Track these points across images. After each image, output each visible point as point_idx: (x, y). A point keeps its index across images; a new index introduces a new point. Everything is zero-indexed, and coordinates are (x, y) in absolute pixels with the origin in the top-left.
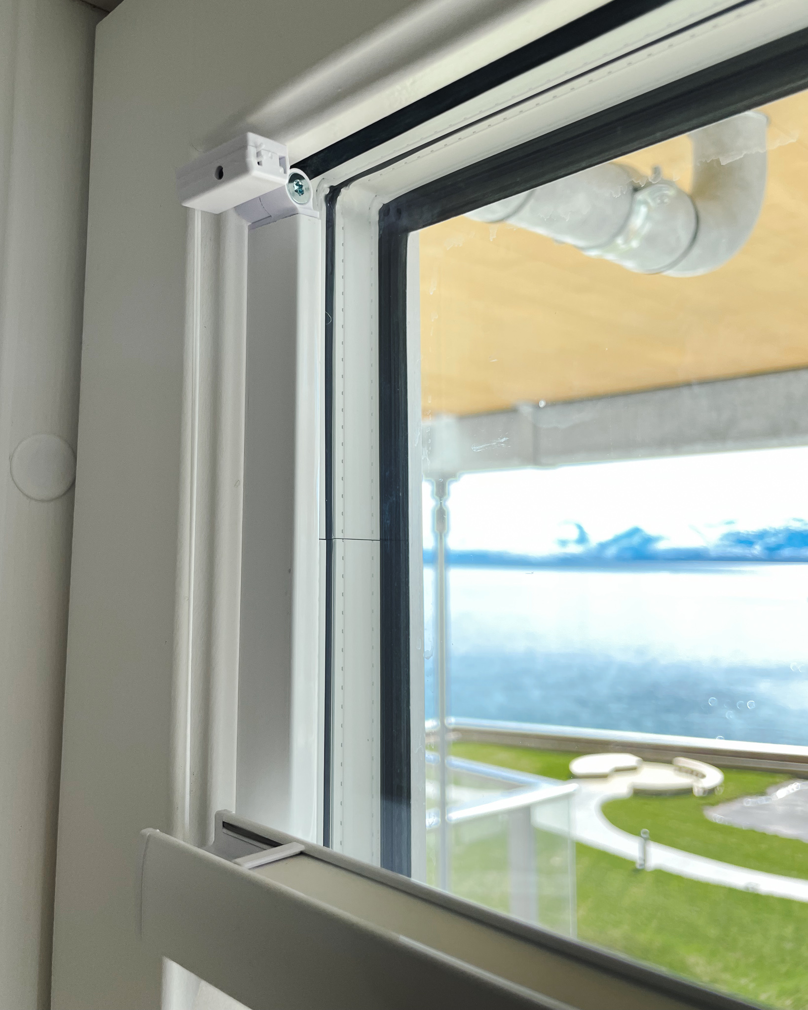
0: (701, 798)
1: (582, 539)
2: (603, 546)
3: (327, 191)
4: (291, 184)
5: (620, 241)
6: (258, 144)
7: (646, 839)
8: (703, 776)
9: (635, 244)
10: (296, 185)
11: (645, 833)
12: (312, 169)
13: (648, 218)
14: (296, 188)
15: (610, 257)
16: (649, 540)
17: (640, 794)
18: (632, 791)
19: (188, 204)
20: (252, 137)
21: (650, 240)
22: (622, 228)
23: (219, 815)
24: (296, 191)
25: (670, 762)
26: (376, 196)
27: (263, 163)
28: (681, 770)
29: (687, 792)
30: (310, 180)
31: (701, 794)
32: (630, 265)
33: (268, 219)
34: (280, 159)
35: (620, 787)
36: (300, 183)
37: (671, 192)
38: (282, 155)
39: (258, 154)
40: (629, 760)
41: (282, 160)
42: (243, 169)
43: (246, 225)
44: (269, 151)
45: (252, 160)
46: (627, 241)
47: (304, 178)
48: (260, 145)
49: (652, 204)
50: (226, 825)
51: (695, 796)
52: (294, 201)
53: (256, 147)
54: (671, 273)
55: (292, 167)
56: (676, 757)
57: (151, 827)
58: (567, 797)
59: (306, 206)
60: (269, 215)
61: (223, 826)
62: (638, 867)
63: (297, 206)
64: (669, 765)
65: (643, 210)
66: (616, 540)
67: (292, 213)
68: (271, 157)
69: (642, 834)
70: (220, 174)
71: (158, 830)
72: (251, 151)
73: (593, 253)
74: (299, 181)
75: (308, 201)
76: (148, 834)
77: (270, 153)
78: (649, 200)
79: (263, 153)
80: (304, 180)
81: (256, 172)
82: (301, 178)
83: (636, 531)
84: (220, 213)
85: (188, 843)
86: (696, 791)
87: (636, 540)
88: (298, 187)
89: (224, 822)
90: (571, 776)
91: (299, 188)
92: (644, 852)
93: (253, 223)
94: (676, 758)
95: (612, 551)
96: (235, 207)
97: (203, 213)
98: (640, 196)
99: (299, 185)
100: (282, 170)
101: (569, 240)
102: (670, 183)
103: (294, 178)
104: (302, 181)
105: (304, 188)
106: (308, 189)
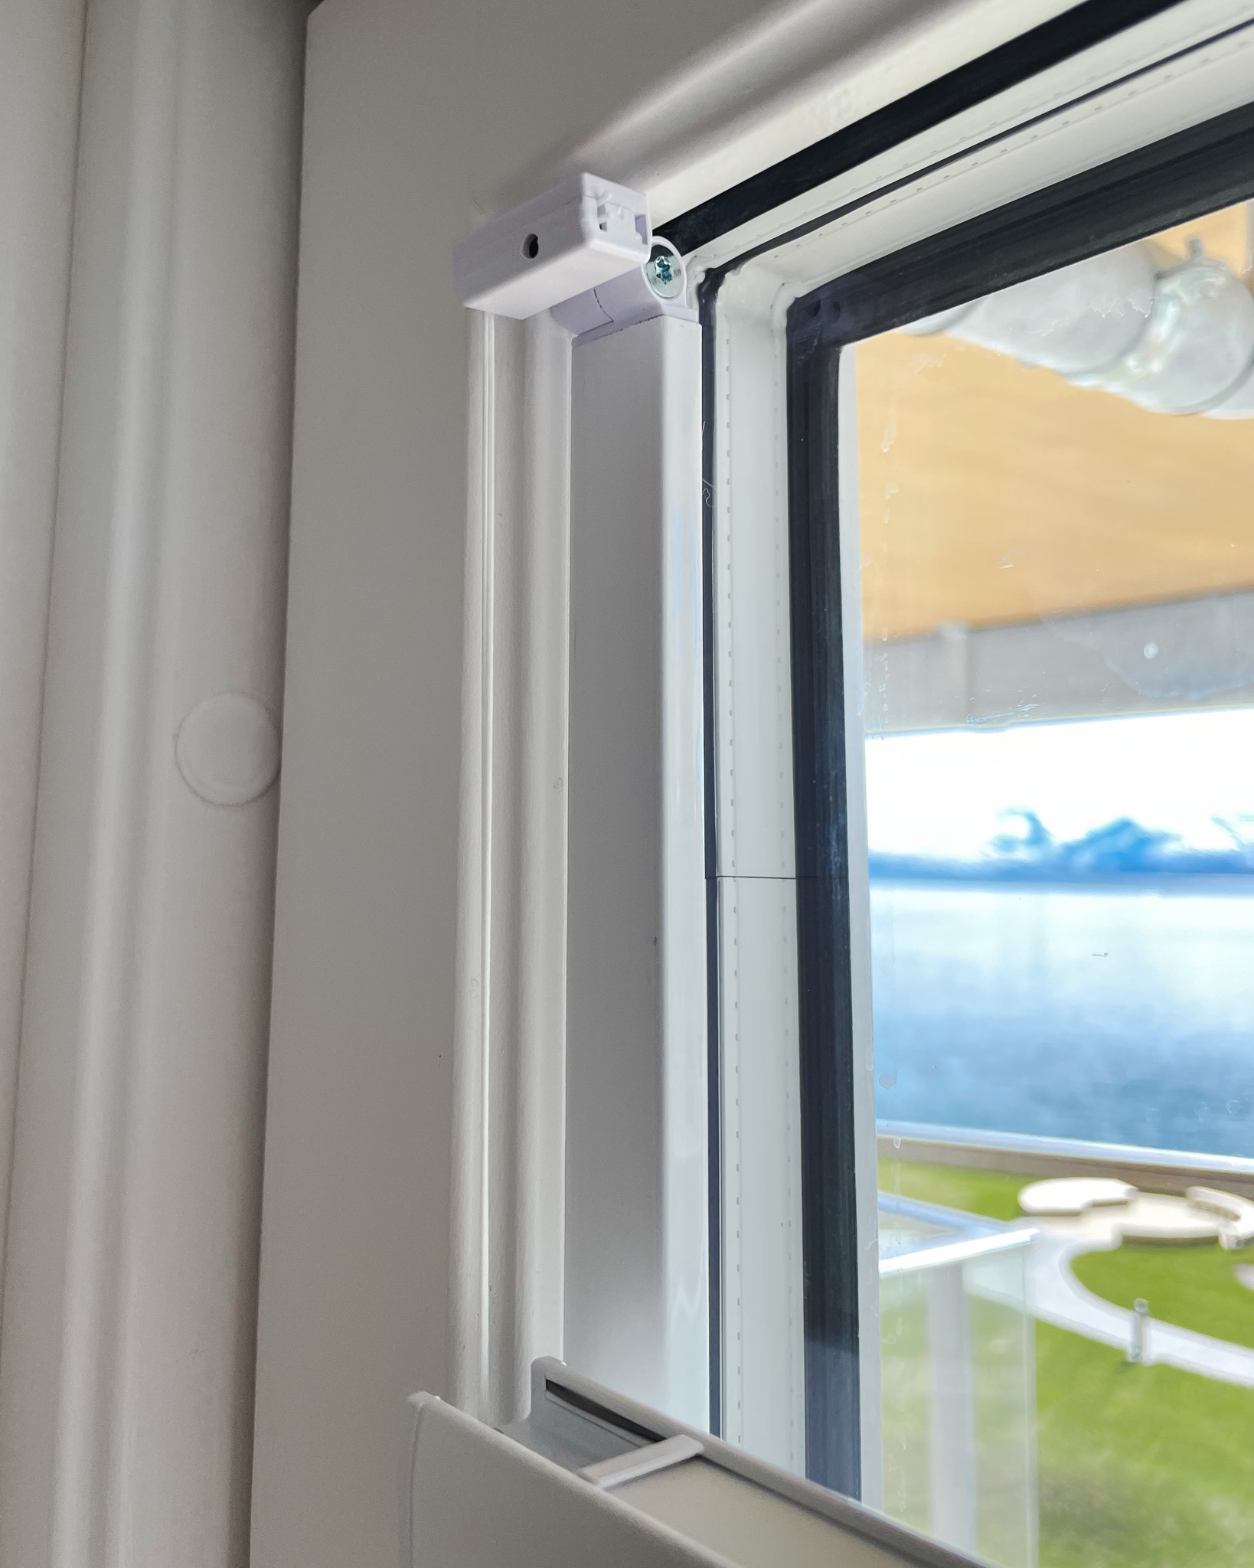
0: (1233, 1252)
1: (1038, 836)
2: (1071, 850)
3: (701, 278)
4: (652, 264)
5: (1131, 362)
6: (600, 193)
7: (1143, 1315)
8: (1236, 1218)
9: (1156, 366)
10: (659, 265)
11: (1142, 1305)
12: (685, 237)
13: (1180, 323)
14: (659, 270)
15: (1115, 388)
16: (1145, 840)
17: (1135, 1243)
18: (1120, 1239)
19: (476, 304)
20: (590, 181)
21: (1183, 360)
22: (1136, 339)
23: (537, 1367)
24: (659, 276)
25: (1181, 1194)
26: (783, 284)
27: (609, 225)
28: (1200, 1207)
29: (1210, 1242)
30: (682, 256)
31: (1234, 1246)
32: (1147, 401)
33: (607, 328)
34: (637, 218)
35: (1101, 1232)
36: (666, 263)
37: (1220, 280)
38: (641, 212)
39: (601, 211)
40: (1114, 1189)
41: (640, 220)
42: (574, 237)
43: (568, 337)
44: (618, 205)
45: (591, 221)
46: (1145, 361)
47: (671, 254)
48: (604, 195)
49: (1186, 299)
50: (552, 1386)
51: (1222, 1250)
52: (656, 294)
53: (597, 198)
54: (1217, 413)
55: (656, 232)
56: (1194, 1185)
57: (425, 1390)
58: (1022, 1251)
59: (676, 301)
60: (610, 320)
61: (547, 1388)
62: (1130, 1359)
63: (662, 301)
64: (1181, 1198)
65: (1171, 310)
66: (1094, 839)
67: (652, 314)
68: (622, 217)
69: (1137, 1309)
70: (532, 248)
71: (437, 1397)
72: (589, 205)
73: (1087, 383)
74: (663, 257)
75: (679, 294)
76: (421, 1404)
77: (620, 209)
78: (1182, 293)
79: (608, 208)
80: (672, 257)
81: (597, 242)
82: (668, 253)
83: (1124, 826)
84: (525, 319)
85: (486, 1423)
86: (1224, 1241)
87: (1124, 841)
88: (661, 269)
89: (547, 1381)
90: (1022, 1213)
91: (663, 271)
92: (1139, 1333)
93: (581, 334)
94: (1193, 1187)
95: (1086, 858)
96: (551, 308)
97: (500, 319)
98: (1168, 287)
99: (664, 266)
100: (639, 237)
101: (1048, 362)
102: (1217, 266)
103: (658, 251)
104: (669, 259)
105: (671, 271)
106: (678, 272)
